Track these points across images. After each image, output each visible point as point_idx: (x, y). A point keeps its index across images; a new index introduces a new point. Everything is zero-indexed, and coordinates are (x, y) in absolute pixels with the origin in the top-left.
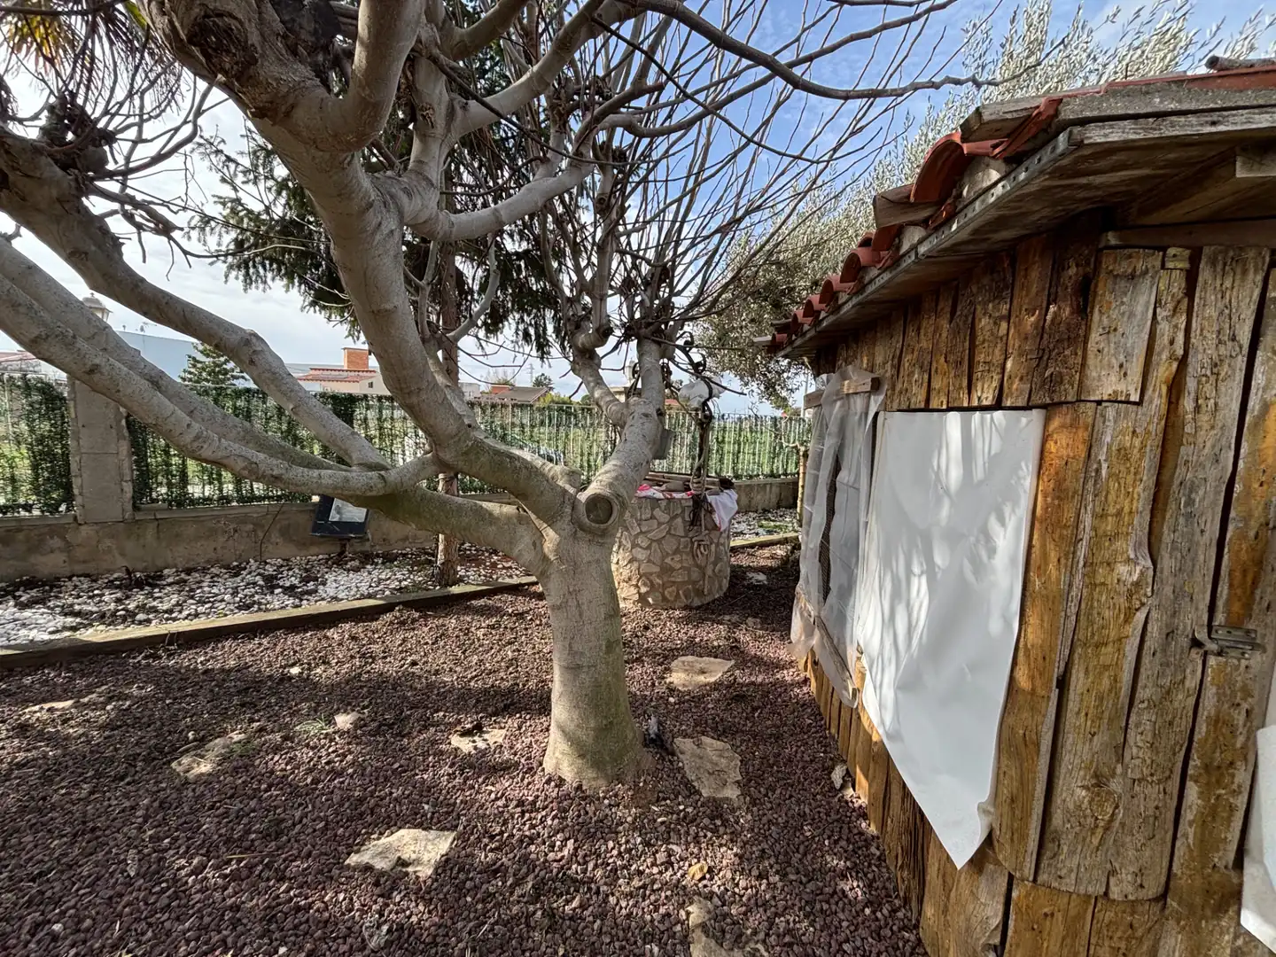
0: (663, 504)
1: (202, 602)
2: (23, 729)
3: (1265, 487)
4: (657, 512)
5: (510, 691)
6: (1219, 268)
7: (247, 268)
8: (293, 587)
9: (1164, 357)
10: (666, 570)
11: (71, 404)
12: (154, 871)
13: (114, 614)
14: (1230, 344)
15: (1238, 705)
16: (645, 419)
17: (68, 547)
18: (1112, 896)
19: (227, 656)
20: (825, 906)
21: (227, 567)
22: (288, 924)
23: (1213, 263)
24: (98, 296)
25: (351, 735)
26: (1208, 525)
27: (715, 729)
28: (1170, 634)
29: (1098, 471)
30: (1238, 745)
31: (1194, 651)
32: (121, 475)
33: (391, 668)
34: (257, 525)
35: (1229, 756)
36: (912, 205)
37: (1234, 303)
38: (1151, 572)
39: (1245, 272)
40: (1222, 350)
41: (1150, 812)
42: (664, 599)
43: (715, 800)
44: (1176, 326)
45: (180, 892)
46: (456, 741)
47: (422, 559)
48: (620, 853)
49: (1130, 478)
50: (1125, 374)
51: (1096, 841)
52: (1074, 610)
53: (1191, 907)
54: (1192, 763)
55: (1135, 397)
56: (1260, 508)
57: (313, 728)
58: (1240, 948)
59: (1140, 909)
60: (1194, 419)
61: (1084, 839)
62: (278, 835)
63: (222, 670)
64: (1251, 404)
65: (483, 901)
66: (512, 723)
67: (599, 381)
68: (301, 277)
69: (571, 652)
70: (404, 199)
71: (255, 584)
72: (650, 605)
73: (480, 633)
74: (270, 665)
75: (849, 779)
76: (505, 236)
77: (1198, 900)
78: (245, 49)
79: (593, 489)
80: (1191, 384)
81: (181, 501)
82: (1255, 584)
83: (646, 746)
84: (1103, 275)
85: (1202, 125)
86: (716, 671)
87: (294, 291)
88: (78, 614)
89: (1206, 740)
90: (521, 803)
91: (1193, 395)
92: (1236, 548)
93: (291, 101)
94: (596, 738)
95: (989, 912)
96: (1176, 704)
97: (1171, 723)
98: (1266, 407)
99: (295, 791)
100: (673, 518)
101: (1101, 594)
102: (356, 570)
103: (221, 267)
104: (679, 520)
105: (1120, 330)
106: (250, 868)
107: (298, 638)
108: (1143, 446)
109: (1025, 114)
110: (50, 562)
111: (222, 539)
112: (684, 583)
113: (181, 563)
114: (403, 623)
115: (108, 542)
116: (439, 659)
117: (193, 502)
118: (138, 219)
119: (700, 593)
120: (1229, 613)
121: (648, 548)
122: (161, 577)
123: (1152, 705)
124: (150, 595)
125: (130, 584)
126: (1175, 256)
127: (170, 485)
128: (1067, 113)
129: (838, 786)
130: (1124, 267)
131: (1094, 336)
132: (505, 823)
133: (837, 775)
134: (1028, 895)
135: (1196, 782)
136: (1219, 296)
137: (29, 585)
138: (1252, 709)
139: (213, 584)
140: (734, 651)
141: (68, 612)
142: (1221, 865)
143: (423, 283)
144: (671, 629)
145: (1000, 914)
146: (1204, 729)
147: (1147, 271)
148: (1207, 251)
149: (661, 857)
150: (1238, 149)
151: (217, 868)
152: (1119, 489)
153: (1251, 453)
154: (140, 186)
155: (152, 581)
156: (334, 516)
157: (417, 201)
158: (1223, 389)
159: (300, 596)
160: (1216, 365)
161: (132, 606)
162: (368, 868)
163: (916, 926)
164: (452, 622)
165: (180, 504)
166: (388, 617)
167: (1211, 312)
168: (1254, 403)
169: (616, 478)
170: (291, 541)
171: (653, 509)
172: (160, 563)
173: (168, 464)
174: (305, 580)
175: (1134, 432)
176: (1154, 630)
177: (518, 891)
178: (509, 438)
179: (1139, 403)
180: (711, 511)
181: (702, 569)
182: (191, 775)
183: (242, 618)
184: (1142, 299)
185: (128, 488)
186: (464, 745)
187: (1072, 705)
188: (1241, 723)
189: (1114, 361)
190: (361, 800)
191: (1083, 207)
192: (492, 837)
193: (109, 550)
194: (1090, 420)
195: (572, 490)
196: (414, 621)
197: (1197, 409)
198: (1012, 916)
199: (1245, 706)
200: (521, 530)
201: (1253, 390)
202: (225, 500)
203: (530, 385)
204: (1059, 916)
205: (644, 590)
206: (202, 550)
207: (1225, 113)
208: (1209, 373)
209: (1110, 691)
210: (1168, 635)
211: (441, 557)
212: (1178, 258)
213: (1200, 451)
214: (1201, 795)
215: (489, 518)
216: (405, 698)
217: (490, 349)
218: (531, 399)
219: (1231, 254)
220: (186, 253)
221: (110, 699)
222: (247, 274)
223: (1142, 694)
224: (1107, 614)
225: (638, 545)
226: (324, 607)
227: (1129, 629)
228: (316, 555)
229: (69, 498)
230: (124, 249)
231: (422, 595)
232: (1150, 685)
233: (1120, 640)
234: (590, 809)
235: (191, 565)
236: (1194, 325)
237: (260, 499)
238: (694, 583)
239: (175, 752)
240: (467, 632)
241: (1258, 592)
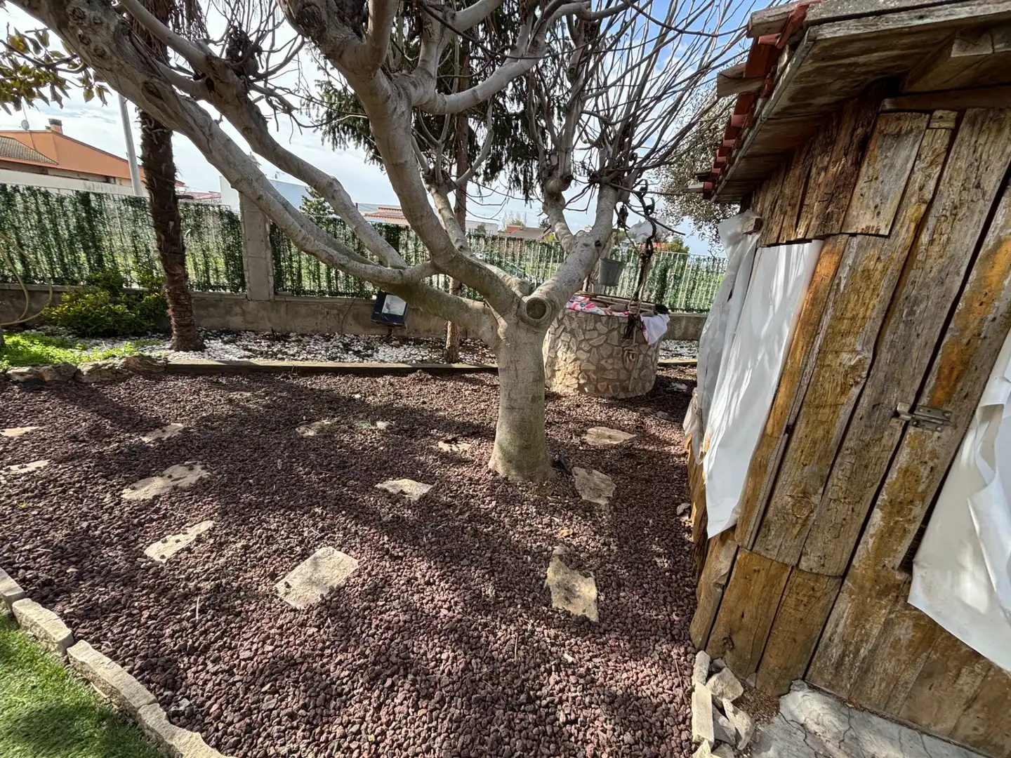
0: (604, 319)
1: (309, 353)
2: (231, 401)
3: (984, 306)
4: (599, 325)
5: (478, 426)
6: (976, 128)
7: (334, 133)
8: (359, 351)
9: (913, 200)
10: (600, 369)
11: (242, 225)
12: (288, 469)
13: (267, 352)
14: (973, 191)
15: (926, 463)
16: (585, 248)
17: (244, 313)
18: (800, 567)
19: (322, 383)
20: (640, 566)
21: (323, 336)
22: (347, 503)
23: (973, 123)
24: (255, 154)
25: (384, 433)
26: (926, 331)
27: (604, 469)
28: (876, 406)
29: (838, 285)
30: (920, 490)
31: (894, 420)
32: (268, 272)
33: (411, 403)
34: (340, 311)
35: (910, 497)
36: (746, 79)
37: (984, 157)
38: (869, 361)
39: (1000, 130)
40: (965, 195)
41: (839, 520)
42: (597, 390)
43: (590, 503)
44: (929, 176)
45: (300, 480)
46: (441, 444)
47: (437, 345)
48: (521, 514)
49: (868, 294)
50: (879, 213)
51: (795, 532)
52: (806, 382)
53: (862, 588)
54: (880, 497)
55: (884, 231)
56: (976, 323)
57: (365, 426)
58: (892, 619)
59: (822, 580)
60: (927, 250)
61: (787, 529)
62: (344, 468)
63: (320, 390)
64: (987, 240)
65: (441, 516)
66: (476, 442)
67: (561, 218)
68: (365, 138)
69: (510, 399)
70: (412, 89)
71: (338, 347)
72: (585, 393)
73: (467, 393)
74: (344, 391)
75: (688, 511)
76: (507, 99)
77: (868, 585)
78: (321, 23)
79: (536, 294)
80: (931, 222)
81: (299, 291)
82: (958, 379)
83: (553, 466)
84: (876, 134)
85: (911, 19)
86: (621, 437)
87: (361, 148)
88: (250, 350)
89: (895, 484)
90: (470, 479)
91: (929, 232)
92: (949, 350)
93: (341, 48)
94: (519, 452)
95: (723, 566)
96: (872, 454)
97: (866, 467)
98: (999, 243)
99: (353, 452)
100: (611, 331)
101: (826, 372)
102: (397, 347)
103: (320, 133)
104: (615, 333)
105: (881, 179)
106: (331, 478)
107: (360, 380)
108: (885, 269)
109: (785, 16)
110: (236, 321)
111: (320, 317)
112: (613, 380)
113: (300, 331)
114: (421, 380)
115: (263, 313)
116: (439, 403)
117: (305, 292)
118: (274, 103)
119: (625, 389)
120: (932, 397)
121: (589, 351)
122: (289, 337)
123: (854, 452)
124: (284, 345)
125: (275, 338)
126: (941, 117)
127: (293, 280)
128: (811, 16)
129: (679, 513)
130: (892, 128)
131: (861, 183)
132: (460, 486)
133: (680, 509)
134: (746, 557)
135: (881, 510)
136: (972, 151)
137: (228, 332)
138: (936, 466)
139: (315, 344)
140: (640, 428)
141: (246, 349)
142: (889, 566)
143: (439, 142)
144: (596, 410)
145: (728, 568)
146: (895, 476)
147: (911, 131)
148: (970, 113)
149: (546, 520)
150: (957, 35)
151: (316, 474)
152: (858, 300)
153: (979, 279)
154: (273, 81)
155: (284, 338)
156: (385, 310)
157: (421, 90)
158: (958, 227)
159: (363, 357)
160: (956, 208)
161: (275, 350)
162: (386, 491)
163: (696, 587)
164: (450, 384)
165: (298, 293)
166: (413, 375)
167: (962, 164)
168: (990, 240)
169: (552, 289)
170: (360, 324)
171: (596, 322)
172: (288, 328)
173: (292, 267)
174: (366, 349)
175: (879, 258)
176: (864, 402)
177: (460, 517)
178: (503, 264)
179: (888, 237)
180: (642, 328)
181: (630, 372)
182: (305, 435)
183: (330, 364)
184: (903, 154)
185: (271, 280)
186: (445, 447)
187: (793, 445)
188: (925, 475)
189: (871, 202)
190: (385, 462)
191: (871, 79)
192: (451, 492)
193: (263, 318)
194: (842, 248)
195: (519, 294)
196: (428, 380)
197: (932, 242)
198: (735, 569)
199: (931, 464)
200: (484, 318)
201: (992, 229)
202: (322, 293)
203: (537, 226)
204: (763, 573)
205: (582, 381)
206: (309, 324)
207: (932, 8)
208: (948, 214)
209: (823, 439)
210: (874, 406)
211: (448, 343)
212: (944, 119)
213: (927, 274)
214: (883, 519)
215: (466, 308)
216: (416, 420)
217: (485, 191)
218: (538, 238)
219: (991, 114)
220: (299, 125)
221: (267, 395)
222: (334, 138)
223: (846, 444)
224: (827, 386)
225: (582, 349)
226: (375, 364)
227: (844, 399)
228: (374, 334)
229: (243, 284)
230: (268, 125)
231: (435, 365)
232: (854, 438)
233: (836, 405)
234: (510, 490)
235: (304, 332)
236: (945, 174)
237: (342, 294)
238: (622, 381)
239: (297, 424)
240: (459, 391)
241: (960, 385)
